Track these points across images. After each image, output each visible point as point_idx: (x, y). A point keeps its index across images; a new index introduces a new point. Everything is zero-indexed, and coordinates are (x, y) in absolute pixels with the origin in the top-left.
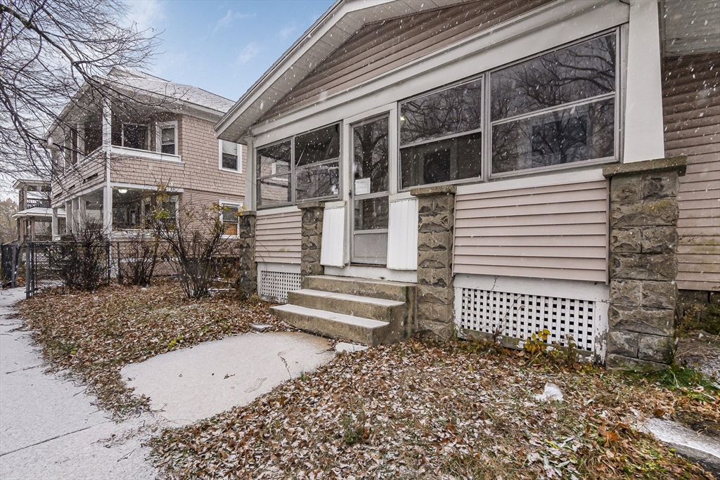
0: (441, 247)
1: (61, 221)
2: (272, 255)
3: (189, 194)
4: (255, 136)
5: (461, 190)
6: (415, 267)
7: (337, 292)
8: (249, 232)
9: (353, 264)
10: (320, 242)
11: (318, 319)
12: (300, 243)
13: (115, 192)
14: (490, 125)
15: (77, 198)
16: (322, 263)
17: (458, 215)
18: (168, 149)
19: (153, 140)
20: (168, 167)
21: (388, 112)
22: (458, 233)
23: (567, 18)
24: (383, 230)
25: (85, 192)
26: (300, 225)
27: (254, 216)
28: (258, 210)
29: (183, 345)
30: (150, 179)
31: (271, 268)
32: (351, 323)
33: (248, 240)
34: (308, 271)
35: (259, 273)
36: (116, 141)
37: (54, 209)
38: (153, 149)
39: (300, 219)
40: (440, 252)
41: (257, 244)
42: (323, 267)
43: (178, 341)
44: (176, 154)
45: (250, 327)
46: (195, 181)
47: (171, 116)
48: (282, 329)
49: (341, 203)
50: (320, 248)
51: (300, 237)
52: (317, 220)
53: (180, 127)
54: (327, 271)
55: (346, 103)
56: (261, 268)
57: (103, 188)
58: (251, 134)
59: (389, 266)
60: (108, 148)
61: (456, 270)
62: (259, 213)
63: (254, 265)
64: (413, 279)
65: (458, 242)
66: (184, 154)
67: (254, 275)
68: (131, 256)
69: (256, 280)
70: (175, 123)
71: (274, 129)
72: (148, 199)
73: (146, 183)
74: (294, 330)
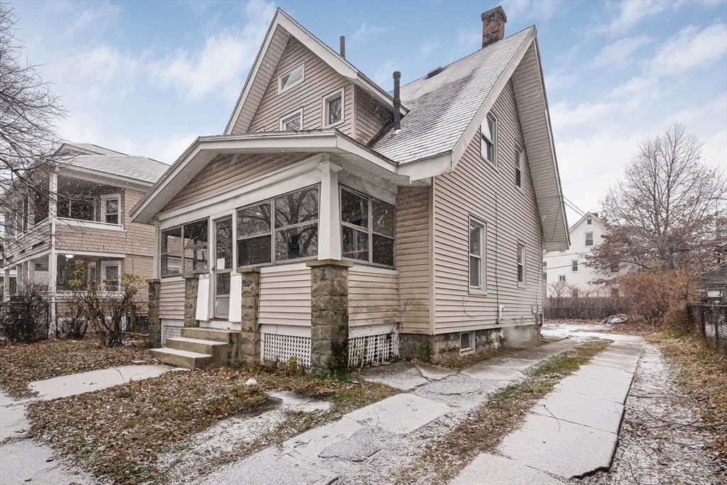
0: (251, 307)
1: (12, 280)
2: (169, 313)
3: (130, 259)
4: (161, 221)
5: (263, 270)
6: (240, 320)
7: (197, 338)
8: (154, 294)
9: (215, 319)
10: (195, 303)
11: (172, 355)
12: (183, 304)
13: (61, 258)
14: (274, 231)
15: (26, 262)
16: (197, 318)
17: (262, 286)
18: (112, 219)
19: (99, 212)
20: (110, 235)
21: (231, 215)
22: (262, 298)
23: (302, 174)
24: (227, 296)
25: (33, 257)
26: (184, 290)
27: (159, 283)
28: (163, 278)
29: (77, 372)
30: (94, 247)
31: (170, 323)
32: (187, 356)
33: (154, 302)
34: (188, 324)
35: (162, 327)
36: (62, 213)
37: (6, 270)
38: (98, 219)
39: (184, 286)
40: (250, 310)
41: (161, 304)
42: (198, 321)
43: (74, 369)
44: (119, 224)
45: (131, 362)
46: (137, 248)
47: (115, 190)
48: (151, 363)
49: (207, 275)
50: (196, 308)
51: (184, 299)
52: (193, 287)
53: (123, 200)
54: (201, 325)
55: (213, 204)
56: (163, 323)
57: (48, 255)
58: (158, 219)
59: (230, 320)
60: (53, 219)
61: (260, 321)
62: (162, 281)
63: (158, 321)
64: (239, 328)
65: (261, 304)
66: (126, 224)
67: (159, 329)
68: (67, 314)
69: (160, 333)
70: (118, 196)
71: (172, 218)
72: (94, 264)
73: (89, 250)
74: (160, 363)
